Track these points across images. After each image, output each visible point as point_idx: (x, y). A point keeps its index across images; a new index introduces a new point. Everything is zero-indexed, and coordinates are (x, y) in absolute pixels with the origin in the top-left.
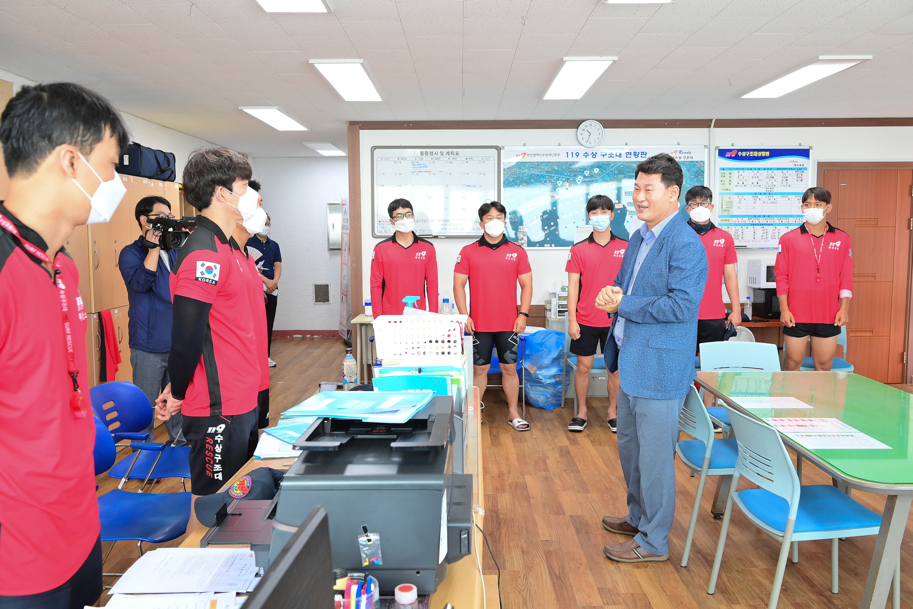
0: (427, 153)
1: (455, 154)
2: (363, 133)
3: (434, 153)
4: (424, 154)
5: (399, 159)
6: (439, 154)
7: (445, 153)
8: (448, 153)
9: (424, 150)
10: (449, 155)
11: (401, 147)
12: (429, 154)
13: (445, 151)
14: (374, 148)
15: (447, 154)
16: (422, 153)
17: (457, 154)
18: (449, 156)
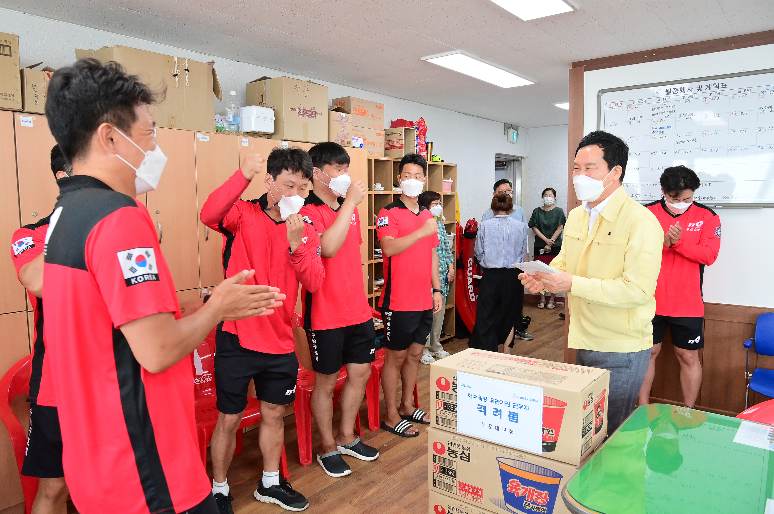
0: (675, 90)
1: (720, 86)
2: (588, 75)
3: (687, 89)
4: (672, 92)
5: (634, 102)
6: (695, 89)
7: (704, 87)
8: (709, 87)
9: (672, 87)
10: (710, 88)
11: (640, 87)
12: (679, 92)
13: (704, 84)
14: (603, 91)
15: (708, 89)
16: (668, 92)
17: (724, 86)
18: (710, 91)
